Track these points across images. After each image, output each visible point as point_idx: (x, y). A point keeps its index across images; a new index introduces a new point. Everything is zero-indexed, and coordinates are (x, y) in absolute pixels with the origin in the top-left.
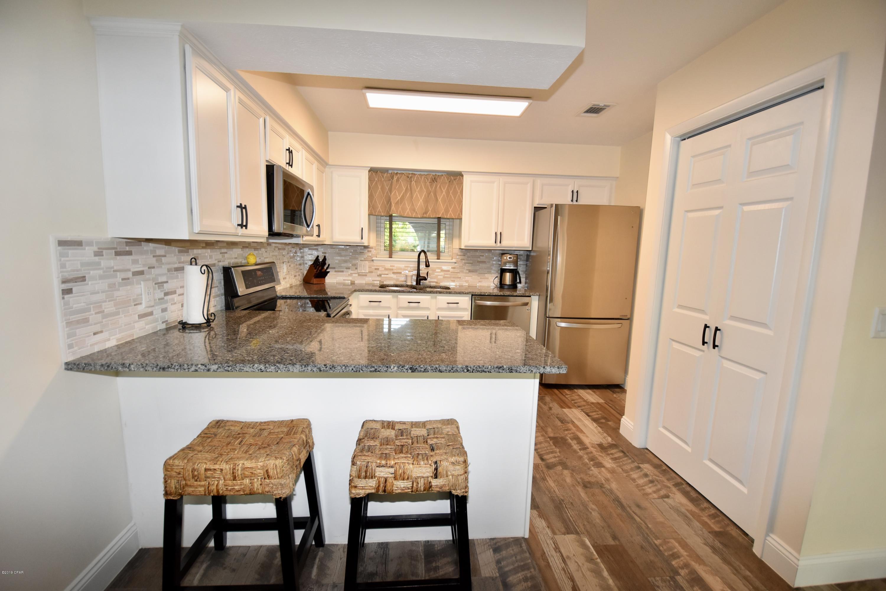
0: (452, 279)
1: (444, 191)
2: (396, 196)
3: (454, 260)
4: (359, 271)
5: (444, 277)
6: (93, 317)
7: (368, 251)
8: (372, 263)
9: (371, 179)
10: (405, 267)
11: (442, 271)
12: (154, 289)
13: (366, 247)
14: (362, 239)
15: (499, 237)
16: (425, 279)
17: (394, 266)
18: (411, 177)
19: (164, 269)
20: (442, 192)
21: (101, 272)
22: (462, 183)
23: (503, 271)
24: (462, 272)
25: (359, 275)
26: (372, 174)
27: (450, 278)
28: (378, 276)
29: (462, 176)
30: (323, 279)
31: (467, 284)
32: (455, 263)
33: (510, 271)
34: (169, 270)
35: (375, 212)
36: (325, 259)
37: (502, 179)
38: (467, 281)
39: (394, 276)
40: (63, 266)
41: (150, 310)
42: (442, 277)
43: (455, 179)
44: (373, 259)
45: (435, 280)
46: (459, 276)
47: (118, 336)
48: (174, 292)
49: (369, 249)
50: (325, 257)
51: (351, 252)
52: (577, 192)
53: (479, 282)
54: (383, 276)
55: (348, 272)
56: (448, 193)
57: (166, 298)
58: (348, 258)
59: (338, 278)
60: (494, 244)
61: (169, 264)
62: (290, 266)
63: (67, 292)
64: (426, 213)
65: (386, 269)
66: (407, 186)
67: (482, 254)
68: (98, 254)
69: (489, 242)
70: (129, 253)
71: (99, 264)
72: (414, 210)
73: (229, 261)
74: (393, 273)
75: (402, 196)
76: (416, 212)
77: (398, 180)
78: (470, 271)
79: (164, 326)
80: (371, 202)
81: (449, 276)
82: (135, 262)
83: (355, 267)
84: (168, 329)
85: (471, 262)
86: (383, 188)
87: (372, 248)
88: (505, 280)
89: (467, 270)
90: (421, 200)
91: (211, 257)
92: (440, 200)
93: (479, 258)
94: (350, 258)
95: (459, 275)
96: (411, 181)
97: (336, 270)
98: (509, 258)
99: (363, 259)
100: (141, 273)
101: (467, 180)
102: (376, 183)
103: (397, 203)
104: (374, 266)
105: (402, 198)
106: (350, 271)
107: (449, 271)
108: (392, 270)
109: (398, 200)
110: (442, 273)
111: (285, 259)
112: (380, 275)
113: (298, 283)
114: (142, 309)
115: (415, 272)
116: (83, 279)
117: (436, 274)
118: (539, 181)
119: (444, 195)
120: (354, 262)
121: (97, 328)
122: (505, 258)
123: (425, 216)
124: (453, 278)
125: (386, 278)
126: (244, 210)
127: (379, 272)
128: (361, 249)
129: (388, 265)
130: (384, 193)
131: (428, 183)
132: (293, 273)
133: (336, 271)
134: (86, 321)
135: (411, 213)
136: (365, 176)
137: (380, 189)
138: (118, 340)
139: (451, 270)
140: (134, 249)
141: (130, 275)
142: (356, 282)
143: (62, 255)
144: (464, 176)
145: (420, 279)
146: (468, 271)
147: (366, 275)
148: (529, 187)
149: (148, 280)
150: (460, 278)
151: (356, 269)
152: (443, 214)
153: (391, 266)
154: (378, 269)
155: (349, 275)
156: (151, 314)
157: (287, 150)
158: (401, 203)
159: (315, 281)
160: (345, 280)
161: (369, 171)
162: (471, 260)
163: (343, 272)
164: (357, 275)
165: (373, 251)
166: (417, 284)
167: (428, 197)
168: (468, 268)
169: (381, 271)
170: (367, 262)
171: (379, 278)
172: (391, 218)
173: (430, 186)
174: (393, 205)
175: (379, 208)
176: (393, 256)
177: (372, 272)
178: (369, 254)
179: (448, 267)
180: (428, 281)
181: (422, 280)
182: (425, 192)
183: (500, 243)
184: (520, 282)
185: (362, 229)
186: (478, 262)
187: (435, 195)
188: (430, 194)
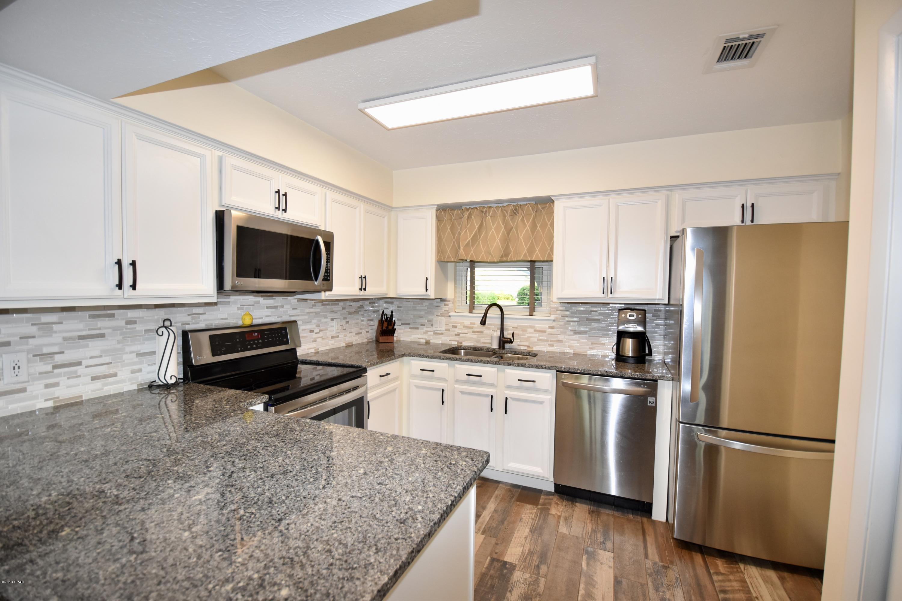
0: (550, 343)
1: (528, 225)
2: (467, 236)
3: (552, 318)
4: (435, 329)
5: (539, 340)
7: (445, 305)
8: (449, 319)
9: (439, 219)
11: (536, 331)
12: (33, 361)
13: (442, 300)
14: (426, 289)
15: (609, 284)
16: (511, 342)
17: (474, 324)
18: (486, 211)
19: (55, 338)
20: (525, 226)
22: (553, 212)
23: (621, 335)
24: (565, 333)
25: (435, 333)
26: (441, 212)
27: (547, 341)
28: (456, 335)
29: (553, 202)
30: (391, 337)
31: (572, 351)
32: (554, 321)
33: (633, 335)
35: (444, 258)
36: (392, 314)
37: (613, 199)
38: (571, 347)
39: (475, 336)
41: (18, 386)
42: (536, 340)
43: (542, 208)
44: (450, 314)
45: (527, 344)
46: (560, 339)
48: (79, 364)
49: (446, 303)
50: (392, 312)
52: (753, 206)
53: (590, 348)
54: (461, 335)
55: (422, 329)
56: (534, 226)
57: (56, 371)
58: (422, 313)
59: (413, 336)
60: (601, 295)
61: (68, 331)
65: (465, 327)
66: (481, 223)
67: (595, 309)
69: (592, 292)
72: (490, 253)
74: (474, 332)
75: (473, 236)
76: (492, 256)
77: (469, 217)
78: (576, 332)
80: (440, 246)
81: (545, 338)
83: (431, 323)
84: (60, 407)
85: (578, 320)
87: (449, 301)
88: (623, 349)
89: (571, 331)
90: (498, 240)
92: (521, 237)
93: (591, 314)
94: (425, 313)
95: (561, 337)
96: (487, 216)
97: (411, 326)
98: (630, 316)
99: (439, 314)
100: (3, 344)
101: (559, 207)
102: (445, 223)
103: (468, 245)
104: (451, 323)
105: (475, 239)
106: (425, 329)
107: (545, 332)
108: (472, 328)
109: (469, 241)
110: (537, 335)
112: (458, 335)
115: (499, 333)
117: (527, 335)
118: (677, 197)
119: (527, 230)
120: (430, 317)
122: (623, 315)
123: (505, 259)
124: (551, 341)
125: (465, 338)
126: (131, 267)
127: (457, 331)
128: (437, 302)
130: (454, 235)
131: (508, 217)
132: (355, 330)
133: (410, 328)
135: (486, 257)
136: (432, 214)
137: (449, 229)
139: (549, 331)
142: (431, 341)
144: (555, 202)
145: (503, 342)
146: (572, 333)
147: (442, 334)
148: (660, 207)
149: (17, 352)
150: (561, 341)
151: (432, 325)
152: (525, 255)
153: (471, 323)
154: (456, 327)
155: (424, 333)
156: (21, 390)
157: (276, 192)
158: (473, 246)
159: (382, 339)
160: (419, 338)
161: (437, 210)
162: (577, 317)
163: (417, 328)
164: (432, 333)
165: (450, 304)
166: (499, 348)
167: (508, 234)
168: (573, 329)
169: (459, 329)
170: (443, 318)
171: (457, 338)
172: (473, 264)
173: (512, 219)
174: (462, 248)
175: (449, 252)
176: (474, 311)
177: (449, 330)
178: (446, 308)
179: (544, 326)
180: (515, 345)
181: (507, 342)
182: (503, 229)
183: (611, 293)
184: (650, 354)
185: (427, 279)
186: (588, 320)
187: (517, 231)
188: (509, 231)
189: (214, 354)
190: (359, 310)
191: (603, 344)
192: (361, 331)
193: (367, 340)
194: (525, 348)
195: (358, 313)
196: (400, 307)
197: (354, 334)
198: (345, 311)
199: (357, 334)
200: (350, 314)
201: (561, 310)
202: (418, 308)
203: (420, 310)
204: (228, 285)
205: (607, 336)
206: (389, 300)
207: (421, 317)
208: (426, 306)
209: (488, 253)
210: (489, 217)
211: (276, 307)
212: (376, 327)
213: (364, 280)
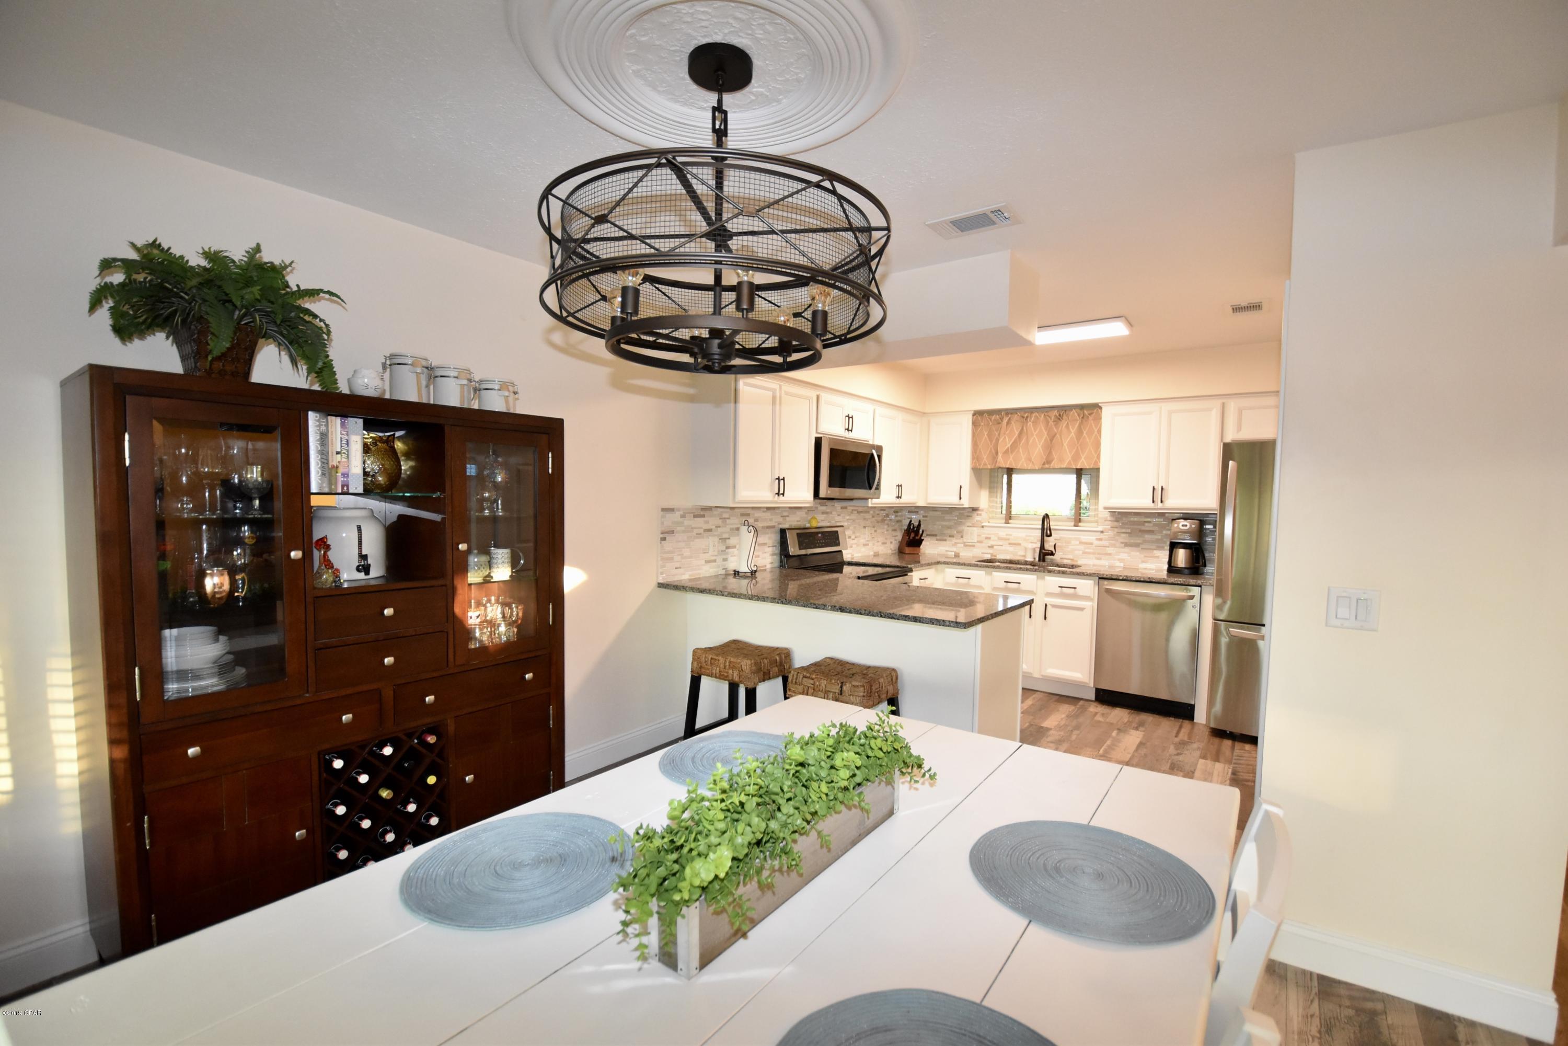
0: (1098, 556)
1: (1073, 431)
2: (1006, 442)
3: (1100, 528)
4: (965, 541)
5: (1084, 553)
6: (677, 558)
7: (978, 515)
8: (982, 530)
9: (975, 424)
10: (1027, 536)
11: (1081, 543)
12: (719, 543)
13: (974, 509)
14: (960, 498)
15: (1159, 493)
16: (1052, 554)
17: (1011, 535)
18: (1027, 417)
19: (727, 529)
20: (1070, 432)
21: (683, 528)
22: (1101, 418)
23: (1173, 546)
24: (1114, 546)
26: (977, 418)
28: (989, 547)
29: (1101, 408)
30: (917, 548)
31: (1122, 565)
32: (1102, 532)
33: (1185, 546)
34: (732, 529)
35: (980, 465)
36: (919, 525)
37: (1166, 407)
38: (1121, 560)
39: (1011, 549)
40: (662, 523)
41: (713, 558)
42: (1081, 552)
43: (1090, 414)
44: (983, 524)
45: (1071, 557)
46: (1108, 552)
47: (690, 573)
49: (979, 512)
50: (920, 522)
51: (956, 516)
53: (1143, 562)
54: (995, 547)
55: (951, 541)
56: (1080, 432)
57: (727, 551)
58: (952, 523)
60: (1151, 505)
61: (732, 524)
62: (875, 531)
63: (664, 539)
65: (1001, 539)
66: (1022, 429)
67: (1149, 520)
68: (683, 516)
69: (1143, 501)
70: (703, 516)
71: (682, 523)
72: (1030, 460)
73: (791, 523)
74: (1010, 544)
75: (1013, 442)
76: (1033, 463)
77: (1008, 423)
78: (1127, 545)
79: (723, 572)
80: (975, 452)
81: (1088, 550)
82: (707, 522)
83: (961, 534)
84: (727, 575)
85: (1129, 531)
86: (989, 434)
87: (983, 510)
88: (1176, 560)
89: (1122, 543)
90: (1040, 446)
91: (771, 520)
92: (1065, 445)
93: (1144, 525)
94: (955, 524)
95: (1110, 550)
96: (1027, 422)
97: (938, 537)
98: (1183, 525)
99: (970, 525)
100: (710, 530)
101: (1106, 413)
102: (981, 429)
103: (1006, 452)
104: (985, 534)
105: (1014, 446)
106: (954, 540)
107: (1091, 544)
108: (1009, 540)
109: (1008, 449)
110: (1082, 547)
111: (868, 523)
112: (991, 547)
113: (890, 552)
114: (708, 557)
115: (1039, 545)
116: (673, 532)
117: (1071, 547)
118: (1233, 406)
119: (1072, 437)
120: (960, 528)
121: (678, 565)
122: (1176, 525)
123: (1047, 466)
124: (1098, 554)
125: (997, 550)
126: (782, 482)
127: (991, 543)
129: (1003, 533)
130: (991, 441)
131: (1051, 423)
132: (881, 539)
133: (937, 540)
134: (672, 559)
136: (968, 420)
137: (985, 437)
138: (690, 575)
139: (1096, 543)
140: (707, 513)
141: (701, 531)
142: (961, 554)
143: (663, 517)
144: (1104, 409)
145: (1044, 554)
146: (1123, 545)
147: (974, 546)
148: (1215, 415)
149: (714, 536)
150: (1110, 554)
151: (962, 537)
152: (1070, 463)
153: (1007, 535)
154: (990, 538)
155: (952, 545)
156: (715, 561)
157: (847, 416)
158: (1012, 452)
159: (908, 550)
161: (974, 415)
162: (1129, 529)
163: (945, 540)
164: (962, 545)
165: (983, 514)
166: (1039, 560)
167: (1051, 440)
168: (1122, 541)
169: (994, 541)
170: (975, 529)
171: (991, 551)
172: (1010, 472)
173: (1055, 425)
174: (1000, 455)
175: (985, 459)
176: (1010, 521)
177: (981, 542)
178: (978, 518)
179: (1091, 538)
180: (1057, 557)
181: (1048, 554)
182: (1046, 436)
183: (1162, 502)
184: (1205, 566)
185: (961, 487)
186: (1141, 531)
187: (1061, 436)
188: (1052, 438)
189: (800, 549)
191: (1158, 557)
194: (1069, 560)
196: (926, 517)
197: (880, 543)
198: (874, 519)
200: (878, 522)
201: (1110, 521)
202: (946, 518)
203: (949, 520)
204: (822, 493)
205: (1159, 548)
206: (915, 509)
207: (949, 527)
209: (1029, 459)
210: (1030, 424)
211: (827, 513)
212: (900, 538)
213: (902, 488)
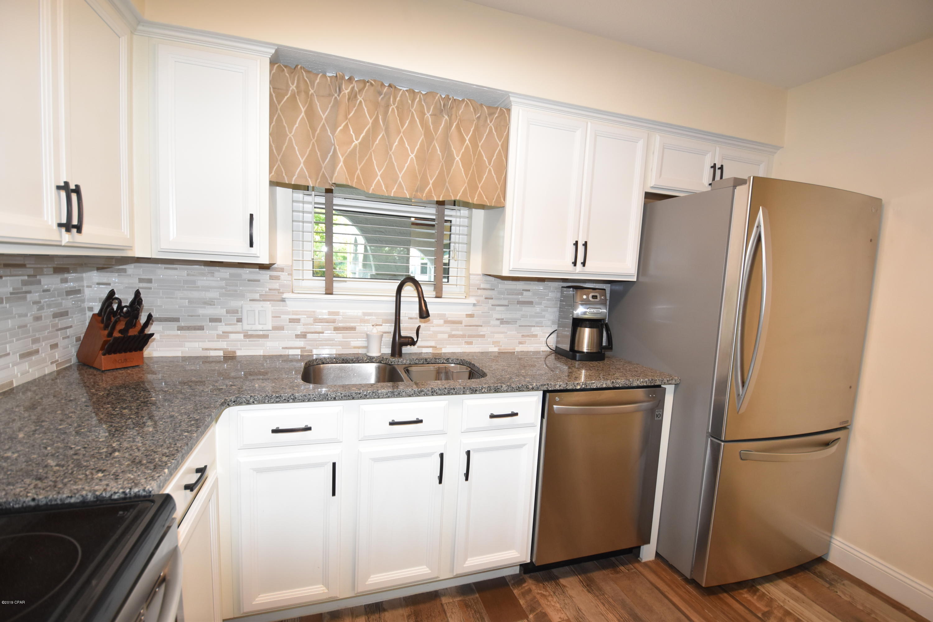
1: (467, 138)
2: (348, 137)
3: (472, 300)
4: (246, 327)
5: (451, 336)
7: (271, 278)
8: (280, 306)
9: (277, 84)
10: (365, 314)
11: (447, 322)
14: (251, 245)
15: (582, 253)
16: (412, 342)
17: (337, 314)
18: (388, 94)
20: (462, 140)
22: (508, 124)
23: (576, 323)
24: (488, 323)
25: (247, 336)
26: (281, 70)
27: (463, 336)
28: (297, 336)
29: (509, 104)
30: (135, 354)
31: (496, 349)
32: (474, 305)
33: (595, 324)
35: (289, 178)
36: (137, 299)
37: (592, 124)
38: (495, 343)
39: (338, 337)
42: (446, 336)
43: (490, 113)
44: (285, 296)
45: (433, 344)
46: (481, 333)
49: (274, 273)
50: (138, 293)
52: (722, 168)
53: (520, 343)
54: (309, 336)
55: (216, 329)
56: (475, 143)
58: (213, 294)
59: (188, 344)
60: (568, 268)
64: (421, 189)
65: (318, 320)
66: (377, 117)
69: (557, 263)
74: (336, 329)
75: (363, 140)
76: (399, 186)
77: (353, 96)
78: (503, 322)
80: (279, 149)
81: (461, 333)
83: (236, 315)
85: (505, 303)
86: (311, 113)
87: (282, 270)
88: (579, 342)
89: (498, 319)
90: (412, 156)
93: (522, 294)
94: (222, 294)
95: (483, 330)
96: (389, 105)
97: (182, 324)
98: (593, 297)
99: (257, 296)
102: (293, 96)
103: (351, 156)
104: (287, 313)
105: (366, 145)
106: (222, 328)
107: (460, 322)
108: (334, 321)
109: (354, 150)
110: (447, 328)
112: (303, 336)
115: (391, 328)
117: (432, 329)
119: (467, 148)
120: (234, 304)
122: (584, 297)
124: (470, 336)
125: (315, 340)
127: (299, 329)
128: (252, 272)
129: (322, 312)
130: (313, 128)
131: (429, 116)
133: (180, 328)
135: (387, 187)
137: (303, 114)
139: (466, 321)
142: (238, 353)
144: (514, 106)
145: (399, 341)
146: (498, 322)
147: (266, 336)
148: (641, 149)
150: (483, 336)
151: (239, 320)
153: (330, 313)
154: (298, 321)
155: (219, 336)
158: (361, 157)
159: (107, 361)
160: (205, 349)
161: (273, 62)
162: (505, 299)
163: (201, 328)
164: (241, 336)
165: (283, 276)
168: (499, 316)
169: (304, 324)
170: (267, 304)
171: (301, 343)
175: (300, 166)
176: (334, 290)
177: (281, 328)
178: (275, 285)
179: (460, 314)
181: (406, 344)
183: (583, 264)
184: (611, 347)
185: (252, 218)
186: (519, 303)
190: (25, 289)
191: (536, 336)
192: (35, 347)
193: (54, 368)
194: (430, 350)
195: (25, 298)
197: (15, 357)
199: (22, 356)
201: (484, 289)
202: (199, 283)
203: (207, 289)
205: (539, 325)
208: (222, 279)
213: (74, 197)
